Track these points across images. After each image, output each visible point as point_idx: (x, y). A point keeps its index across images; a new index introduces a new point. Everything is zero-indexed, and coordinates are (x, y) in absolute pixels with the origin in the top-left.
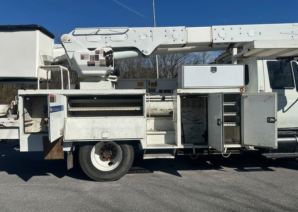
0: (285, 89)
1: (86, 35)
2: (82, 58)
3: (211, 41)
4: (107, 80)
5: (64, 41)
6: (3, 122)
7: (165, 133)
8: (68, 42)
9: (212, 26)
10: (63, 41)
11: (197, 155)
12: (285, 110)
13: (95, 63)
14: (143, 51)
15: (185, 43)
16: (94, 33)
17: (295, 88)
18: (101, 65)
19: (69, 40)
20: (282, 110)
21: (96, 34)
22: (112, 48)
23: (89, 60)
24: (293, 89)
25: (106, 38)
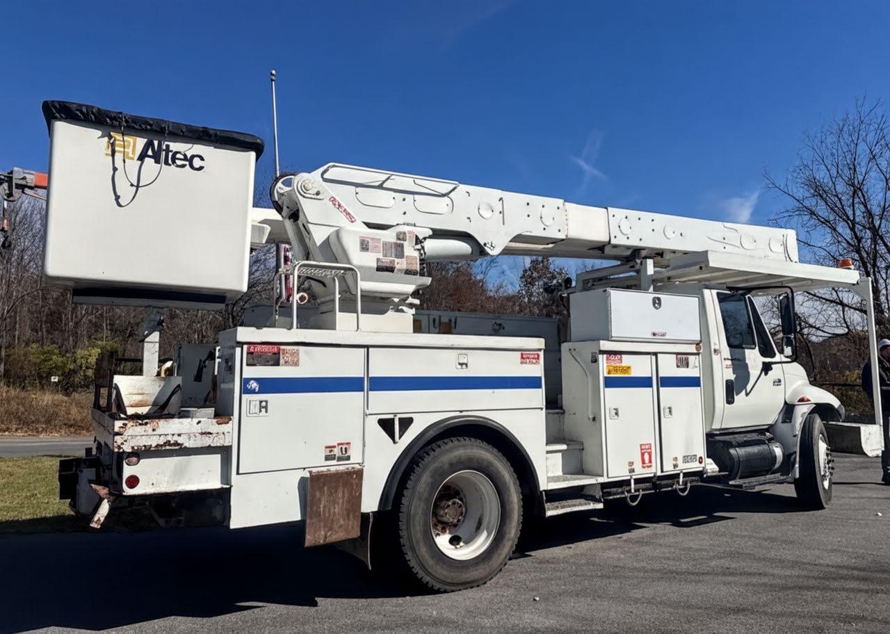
0: (743, 348)
1: (357, 185)
2: (364, 246)
3: (608, 240)
4: (402, 311)
5: (303, 194)
6: (179, 435)
7: (564, 447)
8: (315, 196)
9: (609, 208)
10: (301, 195)
11: (638, 495)
12: (749, 389)
13: (396, 263)
14: (485, 244)
15: (564, 237)
16: (377, 184)
17: (757, 348)
18: (408, 272)
19: (318, 193)
20: (744, 391)
21: (381, 187)
22: (431, 229)
23: (380, 256)
24: (754, 349)
25: (404, 200)
